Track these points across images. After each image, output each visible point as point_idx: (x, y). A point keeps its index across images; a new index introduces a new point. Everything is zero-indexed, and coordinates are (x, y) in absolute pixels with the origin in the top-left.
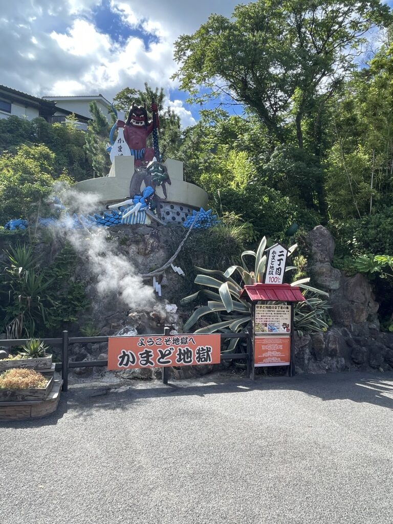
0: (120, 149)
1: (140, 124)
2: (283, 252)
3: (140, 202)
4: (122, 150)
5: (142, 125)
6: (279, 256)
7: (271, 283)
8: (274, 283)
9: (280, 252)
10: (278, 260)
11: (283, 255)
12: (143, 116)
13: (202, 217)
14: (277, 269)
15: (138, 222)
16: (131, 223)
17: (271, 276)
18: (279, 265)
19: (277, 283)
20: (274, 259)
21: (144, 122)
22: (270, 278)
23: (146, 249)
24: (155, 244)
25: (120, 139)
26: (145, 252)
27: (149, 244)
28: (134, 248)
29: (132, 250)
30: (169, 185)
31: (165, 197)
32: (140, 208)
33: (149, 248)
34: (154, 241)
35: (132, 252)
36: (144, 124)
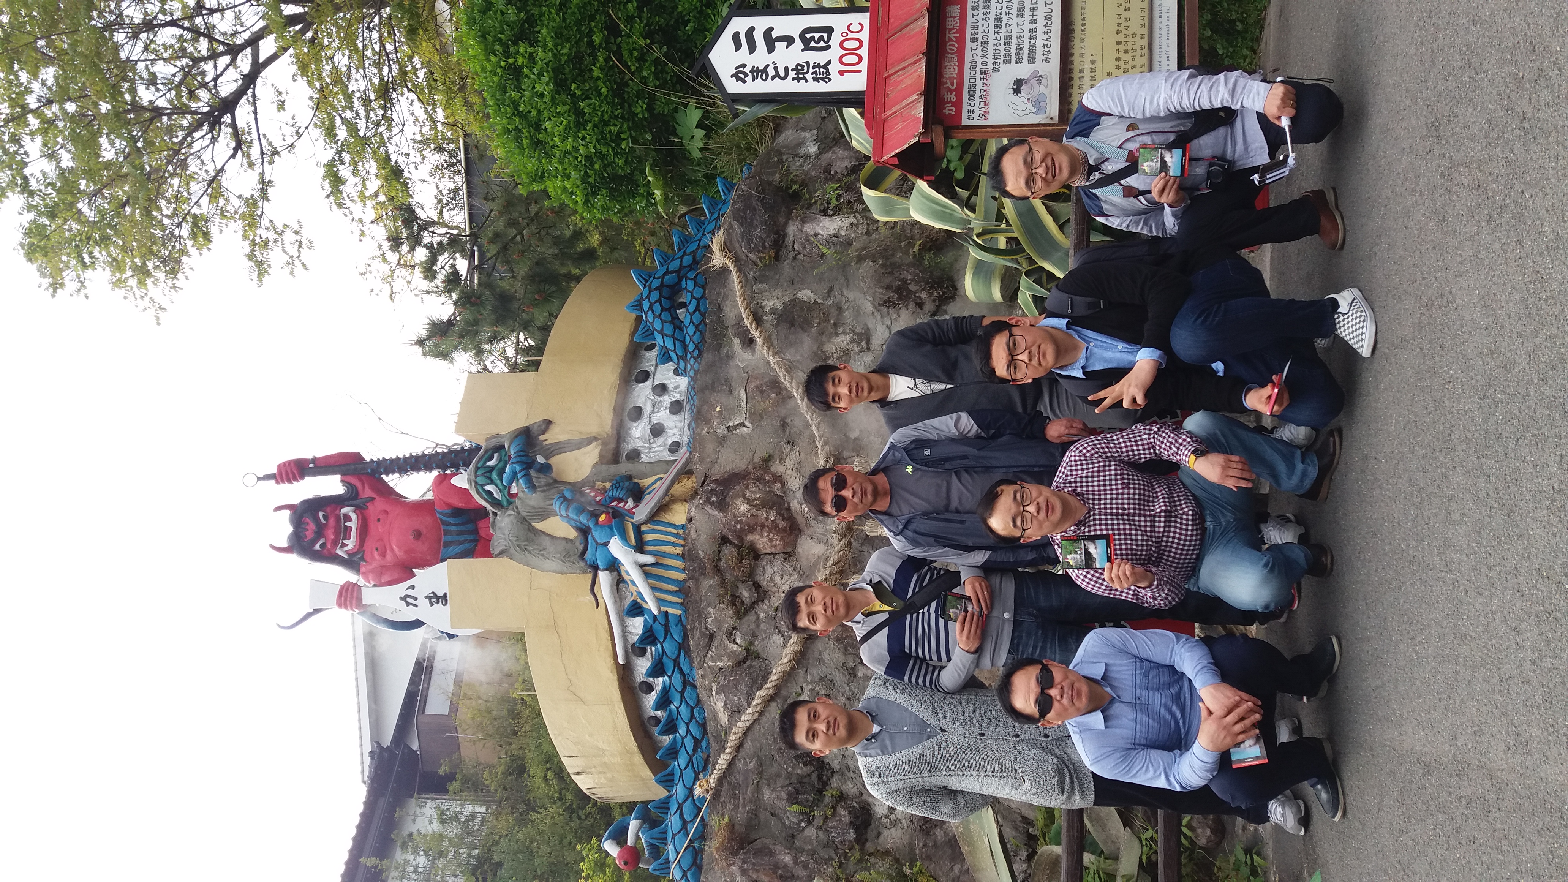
0: (437, 599)
1: (353, 524)
4: (440, 594)
5: (354, 516)
7: (864, 67)
8: (865, 53)
10: (771, 48)
11: (750, 32)
12: (321, 514)
14: (808, 48)
15: (679, 550)
16: (680, 575)
17: (834, 68)
18: (789, 40)
19: (865, 38)
20: (765, 70)
21: (344, 510)
22: (841, 73)
23: (774, 527)
24: (754, 492)
25: (404, 599)
26: (785, 530)
27: (752, 515)
28: (769, 570)
29: (777, 578)
30: (552, 426)
31: (594, 443)
32: (630, 546)
33: (767, 519)
34: (744, 497)
35: (786, 577)
36: (353, 508)
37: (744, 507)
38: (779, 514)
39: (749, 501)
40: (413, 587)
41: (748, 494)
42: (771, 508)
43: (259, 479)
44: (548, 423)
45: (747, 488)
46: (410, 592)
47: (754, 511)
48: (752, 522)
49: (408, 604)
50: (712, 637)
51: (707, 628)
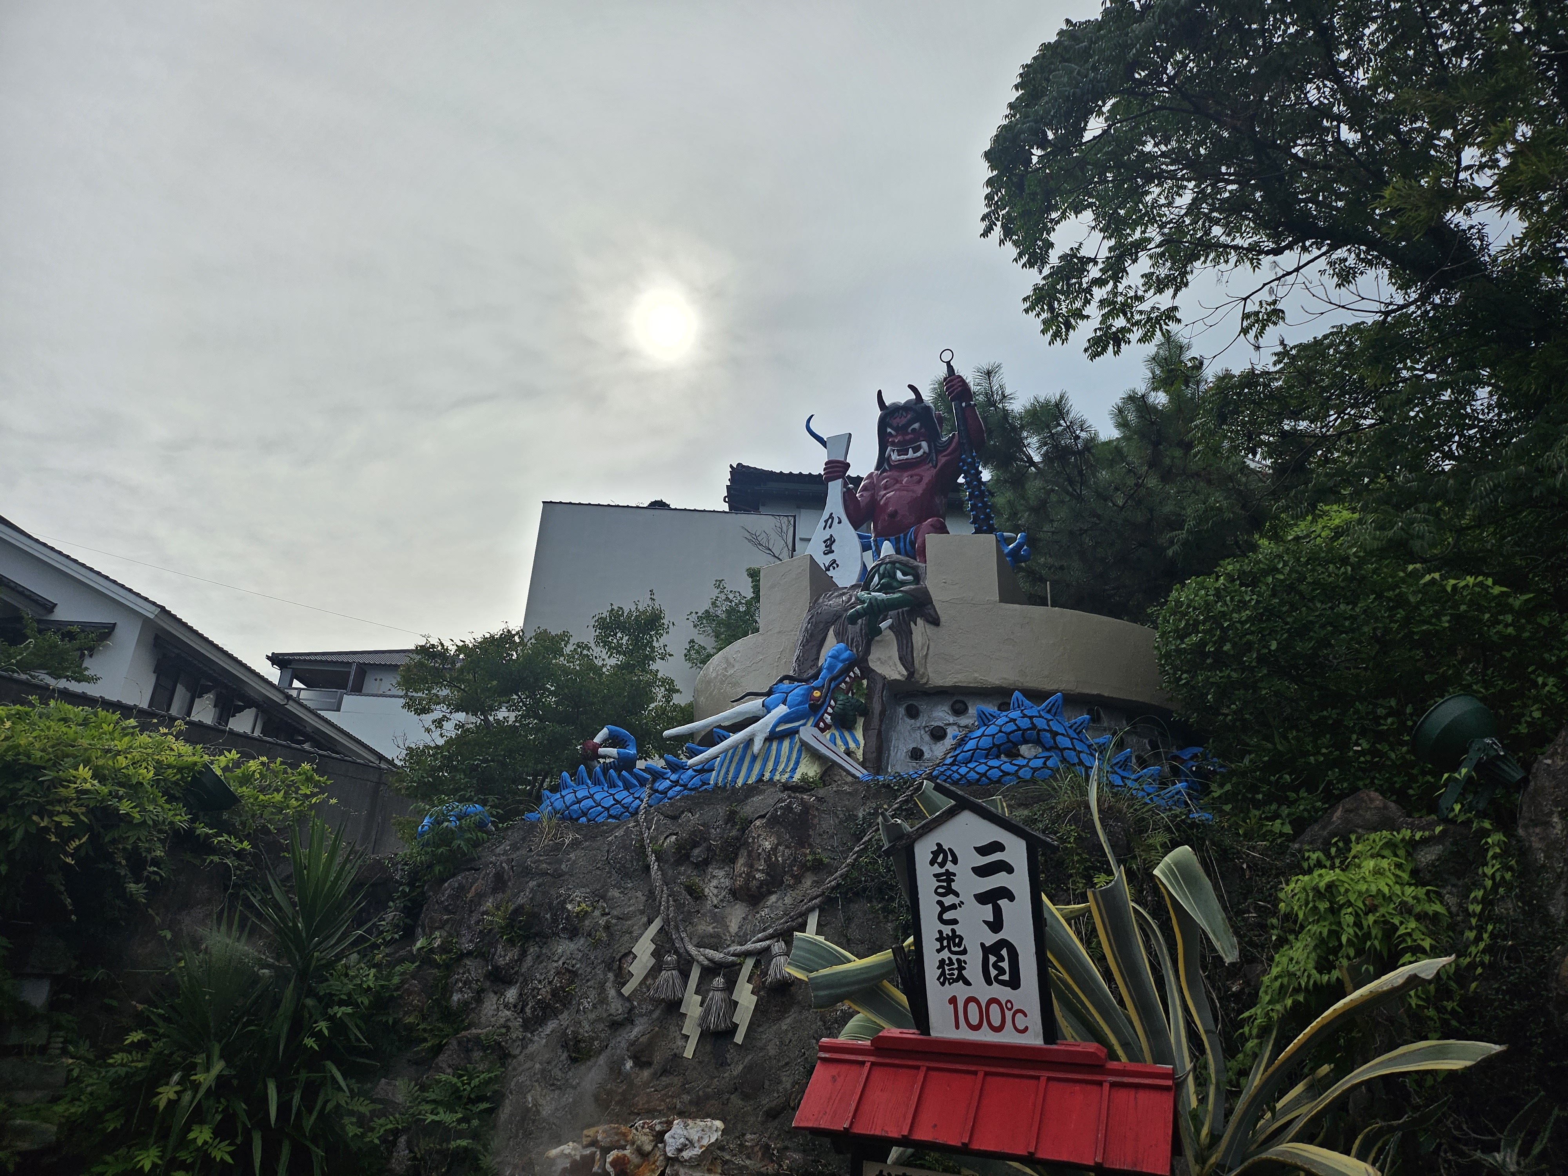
0: (829, 543)
1: (911, 455)
2: (997, 847)
3: (784, 703)
4: (833, 547)
5: (919, 454)
6: (982, 871)
7: (965, 1034)
8: (985, 1036)
9: (983, 851)
10: (983, 898)
11: (1005, 867)
12: (916, 425)
13: (1011, 727)
14: (987, 950)
15: (767, 776)
16: (740, 782)
17: (959, 990)
18: (996, 925)
19: (1008, 1037)
20: (949, 891)
21: (924, 444)
22: (953, 1000)
23: (750, 877)
24: (783, 855)
25: (831, 516)
26: (749, 889)
27: (760, 854)
28: (721, 873)
29: (714, 882)
30: (932, 627)
31: (905, 673)
32: (776, 725)
33: (758, 870)
34: (778, 844)
35: (715, 891)
36: (927, 450)
37: (767, 845)
38: (762, 883)
39: (774, 849)
40: (840, 522)
41: (781, 848)
42: (768, 874)
43: (948, 363)
44: (935, 621)
45: (787, 847)
46: (836, 521)
47: (764, 855)
48: (754, 855)
49: (826, 521)
50: (675, 818)
51: (683, 812)
